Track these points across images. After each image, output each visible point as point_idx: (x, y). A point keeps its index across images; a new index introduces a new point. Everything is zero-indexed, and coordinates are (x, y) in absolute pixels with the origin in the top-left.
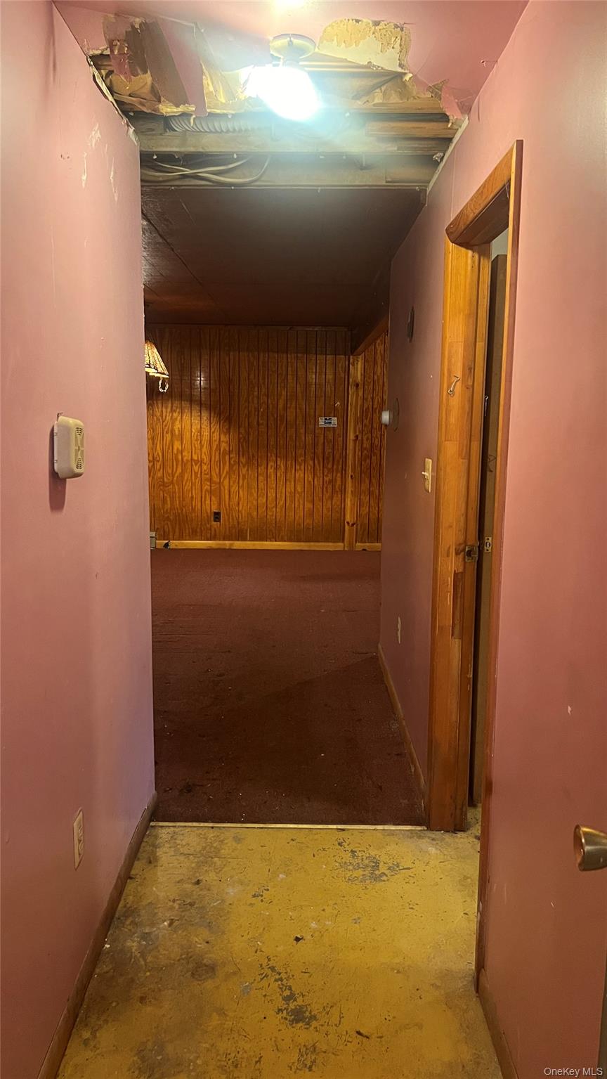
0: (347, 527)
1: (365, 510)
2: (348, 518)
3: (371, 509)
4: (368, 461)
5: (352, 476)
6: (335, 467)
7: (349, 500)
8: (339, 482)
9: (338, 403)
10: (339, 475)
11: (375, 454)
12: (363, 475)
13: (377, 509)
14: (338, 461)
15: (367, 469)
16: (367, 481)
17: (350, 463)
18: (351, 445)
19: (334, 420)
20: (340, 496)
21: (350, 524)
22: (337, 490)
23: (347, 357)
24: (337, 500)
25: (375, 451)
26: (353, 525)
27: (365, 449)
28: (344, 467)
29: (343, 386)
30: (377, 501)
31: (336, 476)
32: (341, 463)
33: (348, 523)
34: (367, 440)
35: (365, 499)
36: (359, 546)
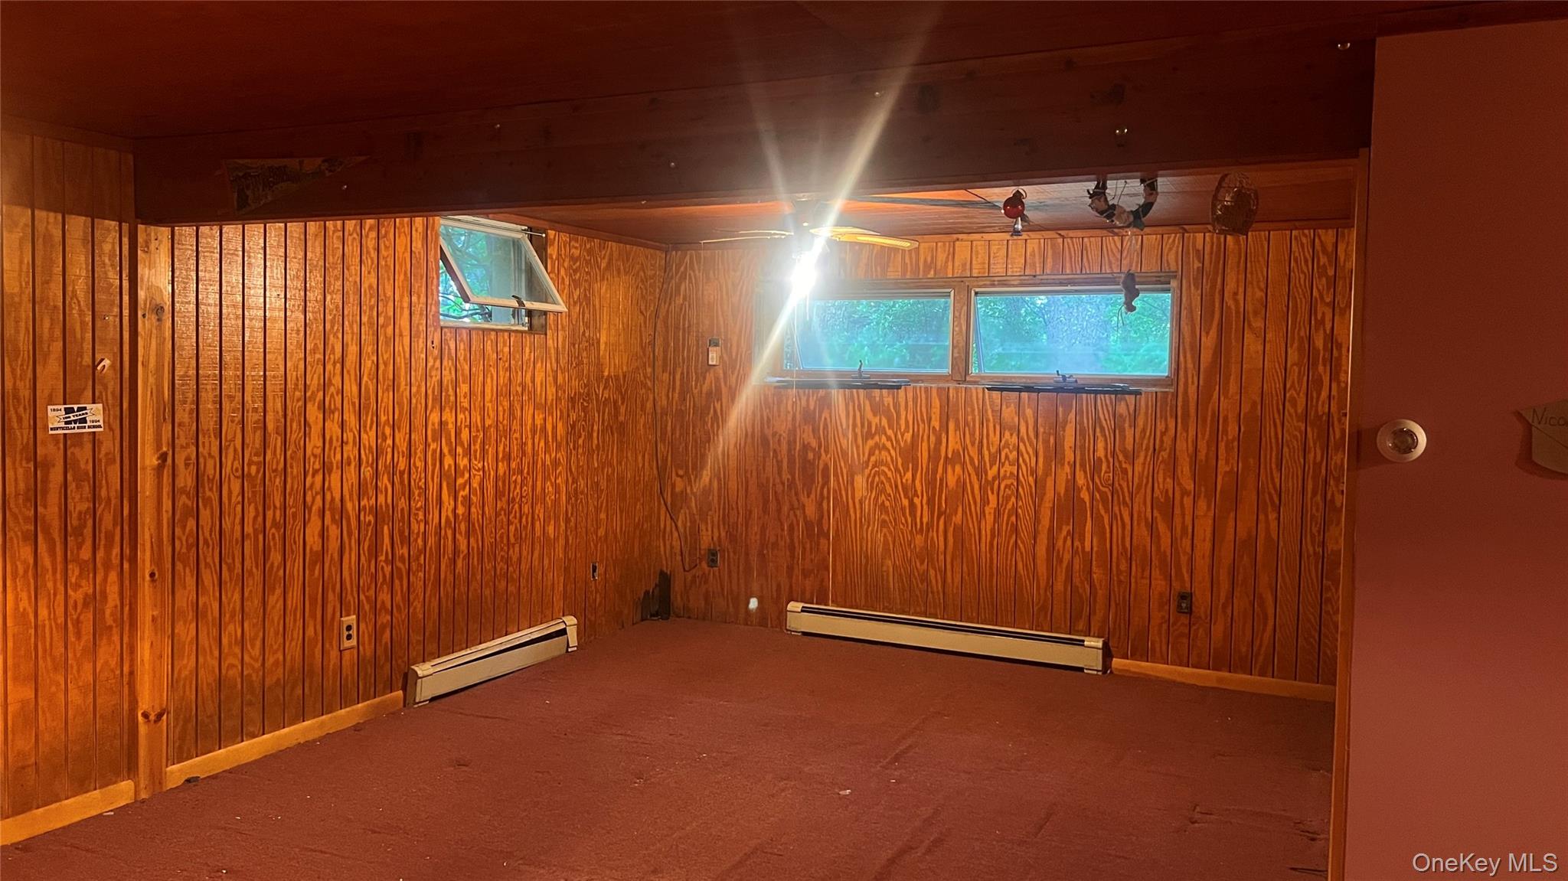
0: (143, 729)
1: (188, 663)
2: (145, 704)
3: (201, 660)
4: (191, 523)
5: (152, 575)
6: (100, 554)
7: (147, 645)
8: (113, 599)
9: (107, 362)
10: (113, 576)
11: (208, 501)
12: (179, 566)
13: (216, 653)
14: (110, 537)
15: (189, 548)
16: (191, 581)
17: (146, 535)
18: (146, 485)
19: (95, 413)
20: (116, 638)
21: (152, 717)
22: (109, 621)
23: (125, 226)
24: (107, 654)
25: (208, 493)
26: (159, 716)
27: (183, 491)
28: (127, 551)
29: (116, 310)
30: (215, 632)
31: (105, 580)
32: (117, 538)
33: (146, 715)
34: (187, 465)
35: (186, 631)
36: (176, 773)
